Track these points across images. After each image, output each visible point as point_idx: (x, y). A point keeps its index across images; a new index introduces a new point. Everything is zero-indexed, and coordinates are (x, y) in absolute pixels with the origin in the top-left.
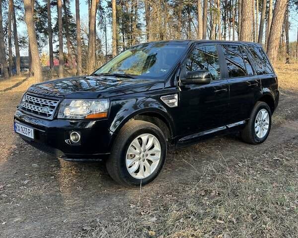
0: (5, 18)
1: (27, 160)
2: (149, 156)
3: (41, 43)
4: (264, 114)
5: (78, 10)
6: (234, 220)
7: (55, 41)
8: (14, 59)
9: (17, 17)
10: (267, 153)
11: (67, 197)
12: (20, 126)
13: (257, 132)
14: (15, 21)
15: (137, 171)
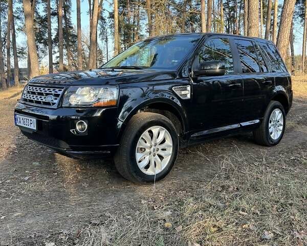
0: (4, 28)
1: (27, 159)
2: (160, 150)
3: (41, 54)
4: (278, 114)
5: (79, 19)
6: (259, 212)
7: (55, 52)
8: (12, 70)
9: (16, 27)
10: (283, 154)
11: (71, 193)
12: (21, 117)
13: (271, 133)
14: (14, 31)
15: (147, 167)
